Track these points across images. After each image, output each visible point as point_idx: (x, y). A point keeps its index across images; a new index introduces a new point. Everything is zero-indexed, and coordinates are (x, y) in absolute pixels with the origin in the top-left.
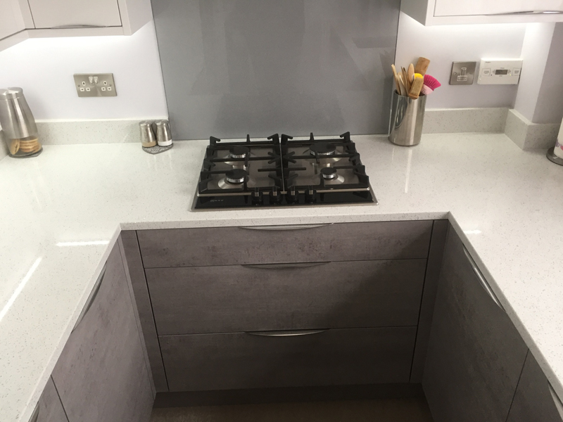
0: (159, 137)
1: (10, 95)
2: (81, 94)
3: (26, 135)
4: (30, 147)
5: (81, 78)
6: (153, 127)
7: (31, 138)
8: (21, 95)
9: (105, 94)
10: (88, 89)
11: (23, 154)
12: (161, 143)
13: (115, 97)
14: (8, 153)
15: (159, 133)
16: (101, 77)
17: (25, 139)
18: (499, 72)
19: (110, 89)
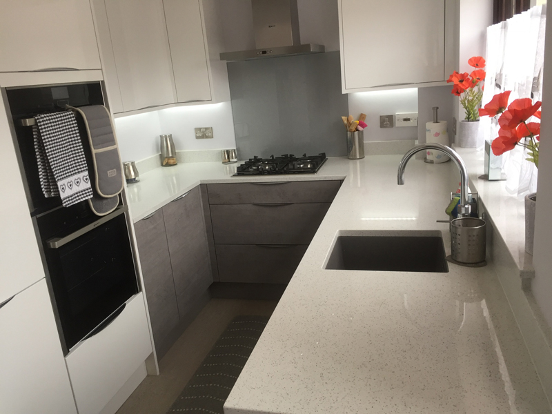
0: (230, 157)
1: (166, 136)
2: (197, 138)
3: (170, 155)
4: (172, 162)
5: (197, 130)
6: (228, 152)
7: (172, 157)
8: (170, 136)
9: (207, 137)
10: (201, 135)
11: (168, 165)
12: (231, 160)
13: (212, 139)
14: (162, 165)
15: (231, 155)
16: (206, 129)
17: (170, 158)
18: (405, 120)
19: (210, 134)
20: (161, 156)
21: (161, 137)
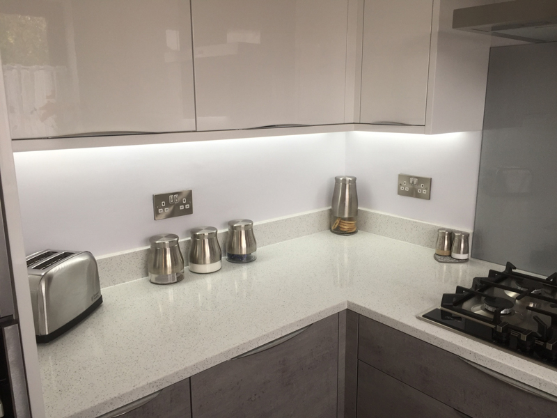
1: (344, 180)
2: (401, 193)
3: (346, 216)
4: (346, 227)
5: (403, 178)
6: (451, 235)
7: (350, 219)
9: (418, 196)
10: (407, 189)
11: (339, 231)
12: (455, 255)
13: (428, 201)
14: (330, 229)
15: (455, 244)
16: (421, 180)
17: (344, 219)
19: (425, 192)
20: (331, 212)
21: (337, 179)
